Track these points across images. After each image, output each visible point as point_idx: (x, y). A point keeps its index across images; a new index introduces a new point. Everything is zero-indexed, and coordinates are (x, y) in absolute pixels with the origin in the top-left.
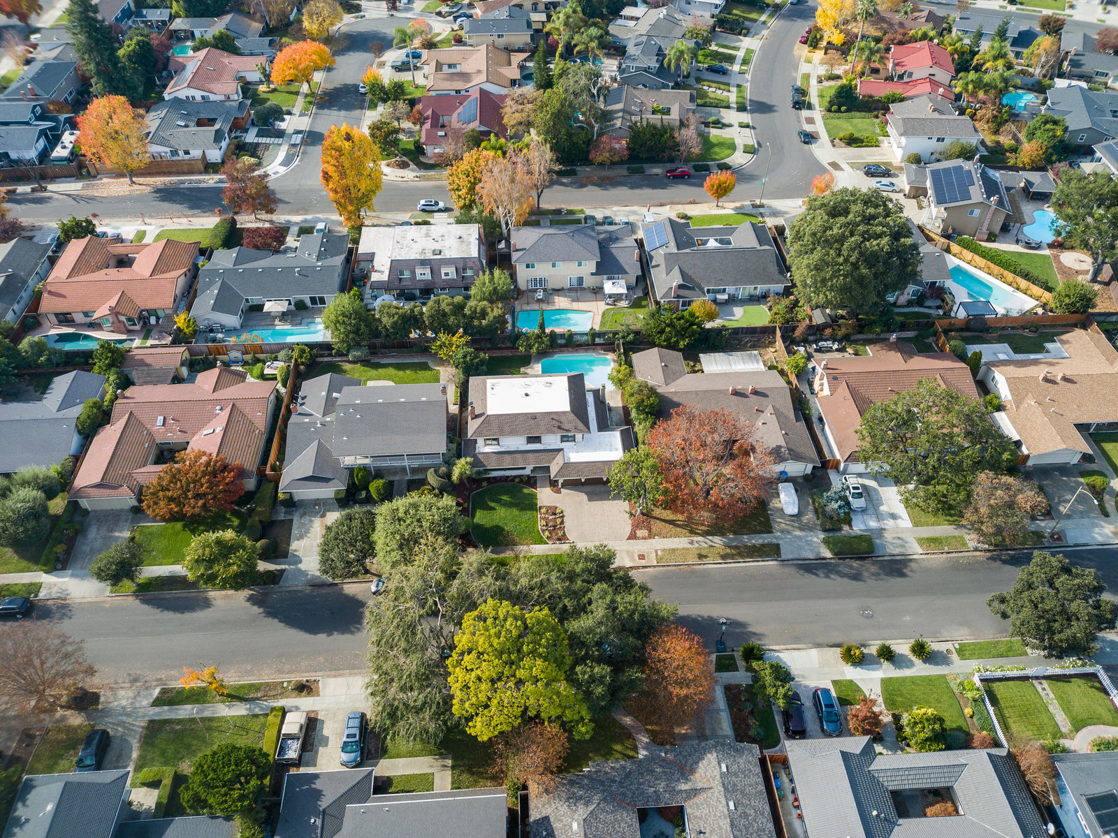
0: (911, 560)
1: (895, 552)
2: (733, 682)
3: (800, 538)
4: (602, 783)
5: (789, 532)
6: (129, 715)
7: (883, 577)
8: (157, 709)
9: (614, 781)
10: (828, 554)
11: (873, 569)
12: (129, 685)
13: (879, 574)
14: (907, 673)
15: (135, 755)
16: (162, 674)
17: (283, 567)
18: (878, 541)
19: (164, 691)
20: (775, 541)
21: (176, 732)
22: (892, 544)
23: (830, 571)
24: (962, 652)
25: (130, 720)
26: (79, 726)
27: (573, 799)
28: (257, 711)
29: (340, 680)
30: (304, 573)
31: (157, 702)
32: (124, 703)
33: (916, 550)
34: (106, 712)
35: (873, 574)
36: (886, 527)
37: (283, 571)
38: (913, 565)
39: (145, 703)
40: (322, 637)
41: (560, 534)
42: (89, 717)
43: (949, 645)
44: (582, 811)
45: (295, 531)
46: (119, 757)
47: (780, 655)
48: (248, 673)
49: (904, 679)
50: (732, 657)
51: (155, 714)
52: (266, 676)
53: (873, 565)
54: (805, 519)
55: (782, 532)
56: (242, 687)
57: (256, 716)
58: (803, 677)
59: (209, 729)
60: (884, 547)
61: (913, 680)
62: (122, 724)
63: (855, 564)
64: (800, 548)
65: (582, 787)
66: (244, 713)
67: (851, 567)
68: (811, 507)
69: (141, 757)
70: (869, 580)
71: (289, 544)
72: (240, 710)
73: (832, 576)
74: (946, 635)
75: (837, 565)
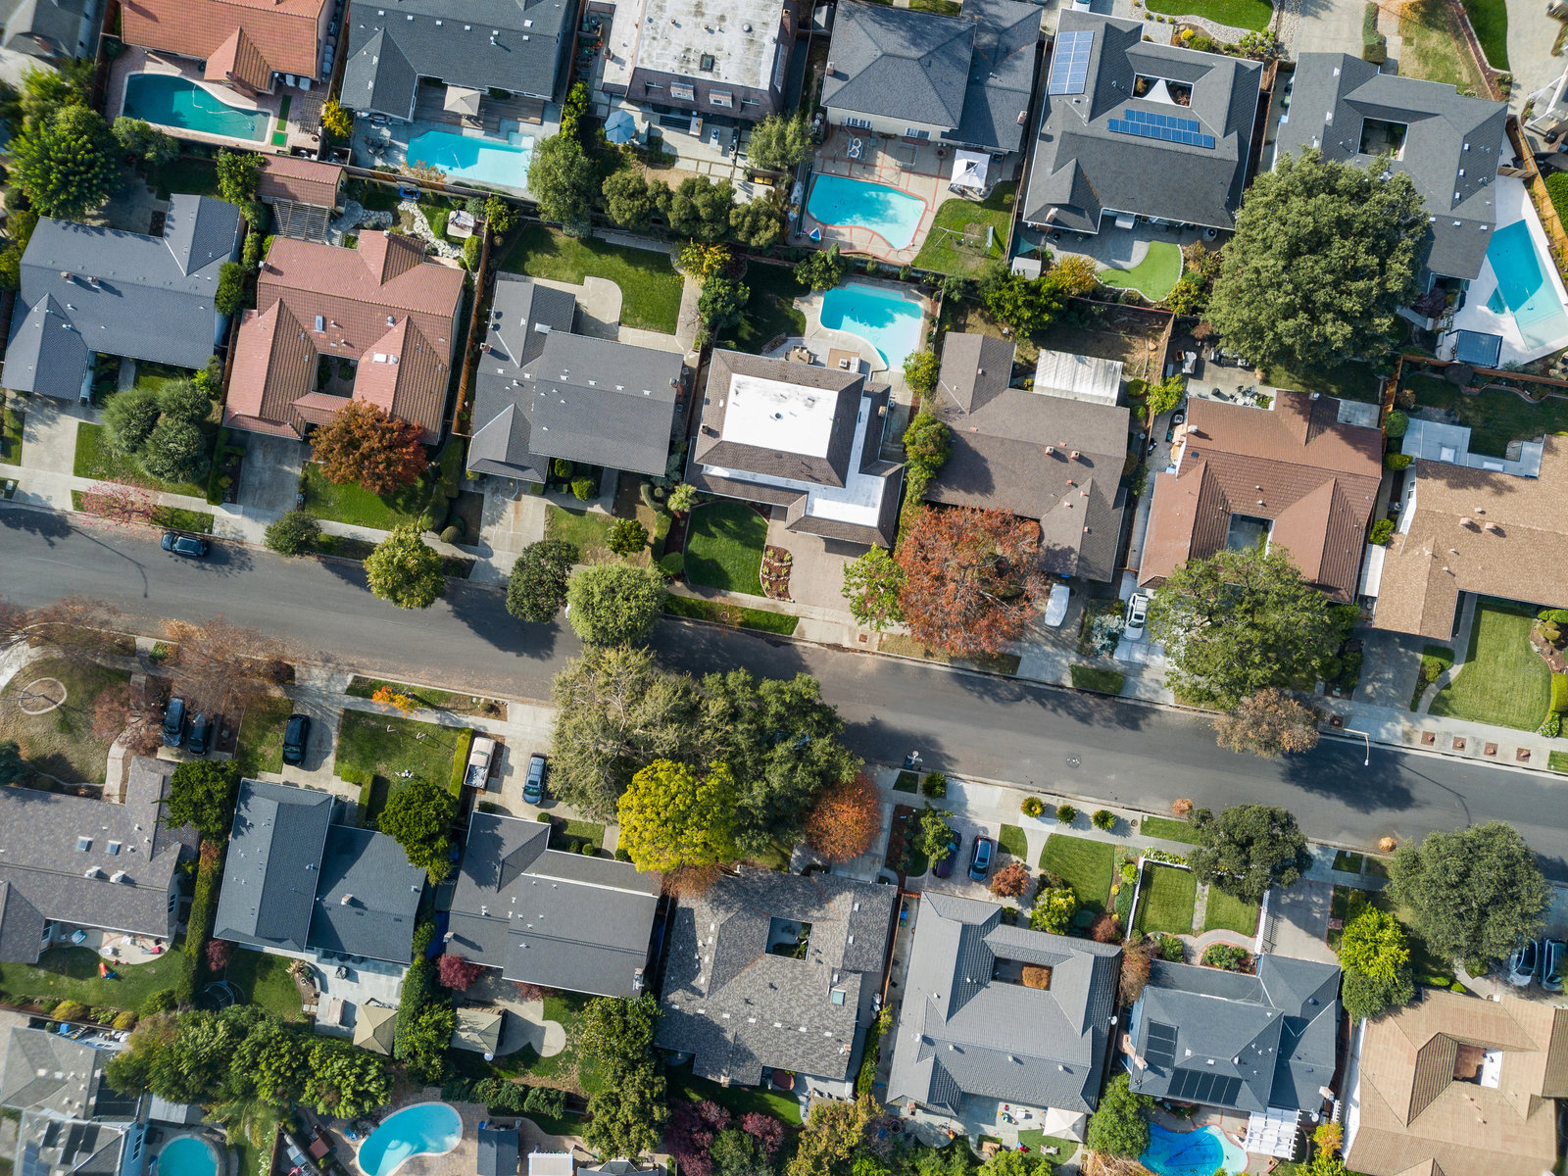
0: (1155, 711)
1: (1143, 697)
2: (906, 803)
3: (1047, 655)
4: (746, 892)
5: (1038, 645)
6: (326, 699)
7: (1114, 724)
8: (352, 699)
9: (757, 892)
10: (1069, 683)
11: (1108, 712)
12: (321, 664)
13: (1110, 720)
14: (1079, 834)
15: (335, 743)
16: (354, 659)
17: (473, 557)
18: (1132, 679)
19: (357, 680)
20: (1018, 653)
21: (371, 729)
22: (1146, 686)
23: (1061, 704)
24: (1146, 828)
25: (326, 704)
26: (280, 699)
27: (717, 902)
28: (447, 722)
29: (527, 707)
30: (495, 571)
31: (351, 691)
32: (319, 683)
33: (1168, 699)
34: (302, 691)
35: (1105, 719)
36: (1151, 664)
37: (472, 562)
38: (1154, 718)
39: (339, 688)
40: (512, 655)
41: (782, 588)
42: (287, 692)
43: (1138, 816)
44: (722, 916)
45: (486, 513)
46: (321, 741)
47: (965, 785)
48: (438, 678)
49: (1072, 840)
50: (915, 777)
51: (350, 703)
52: (454, 686)
53: (1111, 707)
54: (1064, 633)
55: (1031, 643)
56: (432, 692)
57: (446, 728)
58: (976, 814)
59: (403, 733)
60: (1135, 687)
61: (1080, 844)
62: (319, 706)
63: (1092, 701)
64: (1042, 668)
65: (728, 891)
66: (436, 722)
67: (1085, 705)
68: (1079, 620)
69: (341, 747)
70: (1096, 726)
71: (479, 529)
72: (430, 718)
73: (1060, 711)
74: (1141, 805)
75: (1072, 698)
